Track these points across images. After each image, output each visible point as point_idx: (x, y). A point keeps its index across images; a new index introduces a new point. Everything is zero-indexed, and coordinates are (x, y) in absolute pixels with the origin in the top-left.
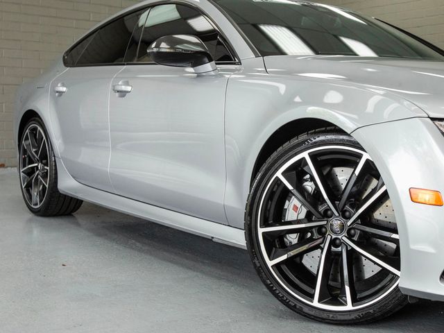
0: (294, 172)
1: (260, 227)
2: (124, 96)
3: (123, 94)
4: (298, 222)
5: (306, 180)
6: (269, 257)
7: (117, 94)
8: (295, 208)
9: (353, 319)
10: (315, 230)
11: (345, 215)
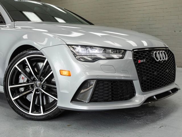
0: (22, 65)
1: (9, 86)
4: (24, 83)
5: (27, 68)
6: (13, 97)
8: (23, 78)
9: (43, 118)
10: (30, 86)
11: (41, 80)
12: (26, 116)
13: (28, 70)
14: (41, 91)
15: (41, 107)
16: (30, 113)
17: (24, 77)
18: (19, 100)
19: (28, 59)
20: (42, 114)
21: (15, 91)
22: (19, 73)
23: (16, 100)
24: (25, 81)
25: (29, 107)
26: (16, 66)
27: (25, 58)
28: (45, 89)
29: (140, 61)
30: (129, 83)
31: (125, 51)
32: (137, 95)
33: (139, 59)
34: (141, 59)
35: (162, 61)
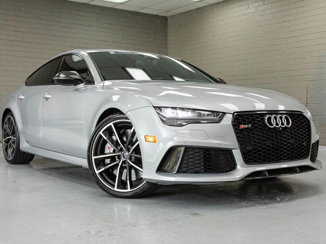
0: (108, 132)
1: (93, 156)
2: (47, 100)
3: (47, 99)
4: (110, 153)
5: (113, 136)
6: (97, 169)
7: (45, 99)
8: (109, 148)
9: (130, 196)
10: (116, 157)
11: (128, 150)
12: (111, 192)
13: (114, 138)
14: (129, 163)
16: (116, 189)
17: (110, 146)
18: (104, 174)
19: (115, 125)
20: (129, 190)
21: (100, 163)
22: (105, 142)
23: (100, 173)
24: (112, 151)
25: (115, 182)
26: (101, 133)
27: (111, 124)
28: (132, 160)
29: (242, 126)
30: (228, 152)
31: (224, 113)
32: (238, 167)
33: (241, 124)
34: (244, 124)
35: (279, 128)
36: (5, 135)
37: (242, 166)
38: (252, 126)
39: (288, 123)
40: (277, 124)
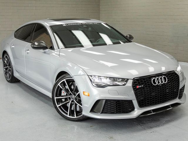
0: (63, 84)
1: (55, 97)
4: (65, 96)
6: (57, 105)
8: (64, 93)
10: (68, 98)
11: (75, 95)
12: (66, 117)
13: (66, 87)
14: (75, 102)
15: (75, 113)
16: (68, 116)
18: (61, 107)
19: (66, 80)
20: (75, 117)
21: (59, 101)
22: (61, 90)
25: (68, 112)
26: (59, 84)
27: (64, 80)
28: (77, 101)
29: (138, 87)
30: (130, 102)
31: (128, 79)
32: (136, 109)
33: (137, 85)
34: (139, 85)
35: (160, 85)
36: (4, 65)
37: (138, 109)
38: (144, 86)
39: (165, 81)
40: (159, 83)
